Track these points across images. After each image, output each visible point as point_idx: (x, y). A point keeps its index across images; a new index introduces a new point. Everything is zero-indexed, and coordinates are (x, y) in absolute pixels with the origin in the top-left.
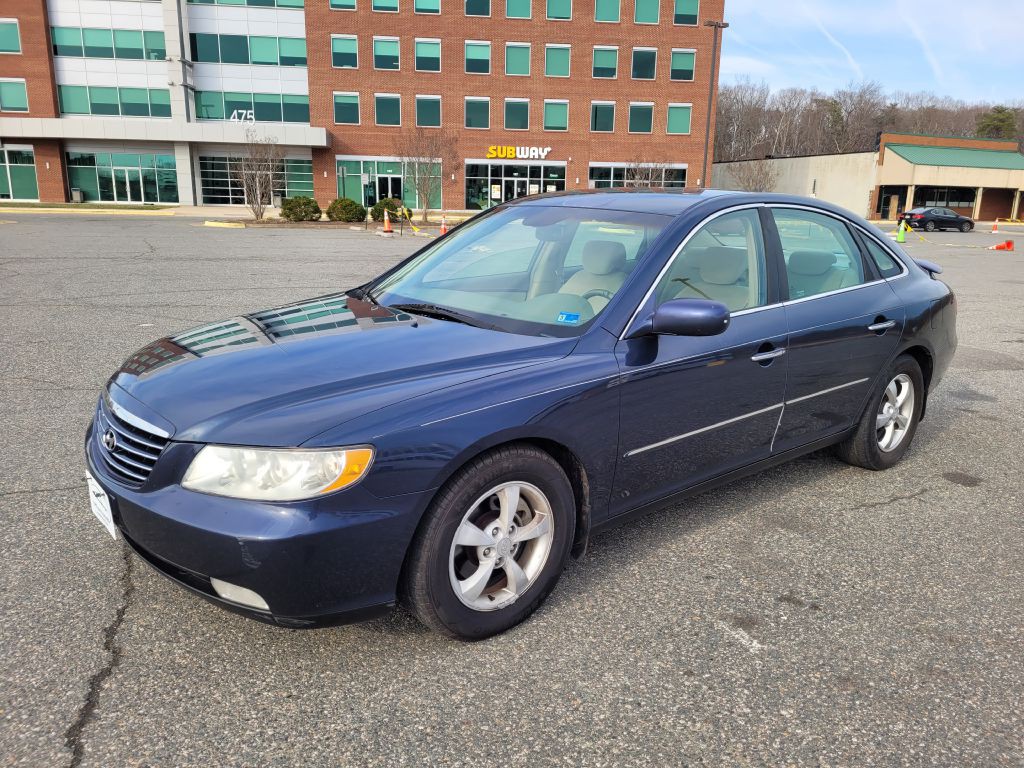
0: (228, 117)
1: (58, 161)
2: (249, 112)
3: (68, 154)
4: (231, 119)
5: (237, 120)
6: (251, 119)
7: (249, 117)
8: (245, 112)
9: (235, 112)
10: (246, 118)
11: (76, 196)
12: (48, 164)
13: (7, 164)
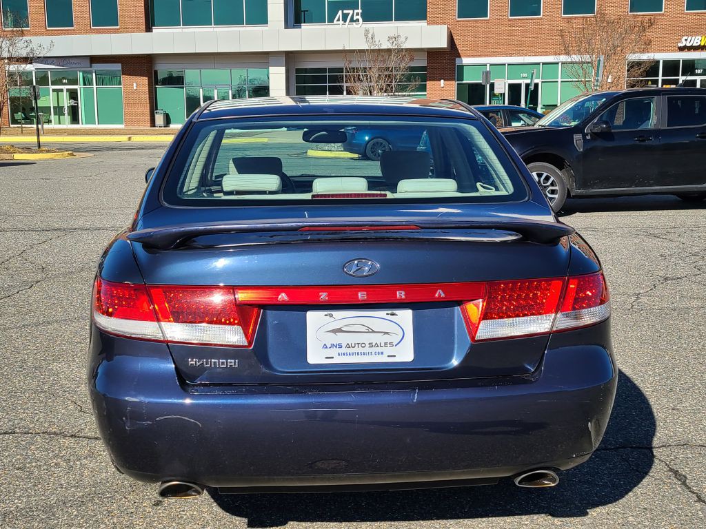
0: (331, 20)
1: (145, 80)
2: (356, 11)
3: (156, 72)
4: (335, 22)
5: (341, 22)
6: (358, 20)
7: (355, 18)
8: (351, 12)
9: (340, 12)
10: (352, 20)
11: (160, 119)
12: (135, 84)
13: (95, 86)
